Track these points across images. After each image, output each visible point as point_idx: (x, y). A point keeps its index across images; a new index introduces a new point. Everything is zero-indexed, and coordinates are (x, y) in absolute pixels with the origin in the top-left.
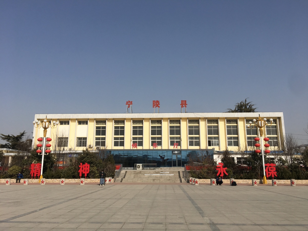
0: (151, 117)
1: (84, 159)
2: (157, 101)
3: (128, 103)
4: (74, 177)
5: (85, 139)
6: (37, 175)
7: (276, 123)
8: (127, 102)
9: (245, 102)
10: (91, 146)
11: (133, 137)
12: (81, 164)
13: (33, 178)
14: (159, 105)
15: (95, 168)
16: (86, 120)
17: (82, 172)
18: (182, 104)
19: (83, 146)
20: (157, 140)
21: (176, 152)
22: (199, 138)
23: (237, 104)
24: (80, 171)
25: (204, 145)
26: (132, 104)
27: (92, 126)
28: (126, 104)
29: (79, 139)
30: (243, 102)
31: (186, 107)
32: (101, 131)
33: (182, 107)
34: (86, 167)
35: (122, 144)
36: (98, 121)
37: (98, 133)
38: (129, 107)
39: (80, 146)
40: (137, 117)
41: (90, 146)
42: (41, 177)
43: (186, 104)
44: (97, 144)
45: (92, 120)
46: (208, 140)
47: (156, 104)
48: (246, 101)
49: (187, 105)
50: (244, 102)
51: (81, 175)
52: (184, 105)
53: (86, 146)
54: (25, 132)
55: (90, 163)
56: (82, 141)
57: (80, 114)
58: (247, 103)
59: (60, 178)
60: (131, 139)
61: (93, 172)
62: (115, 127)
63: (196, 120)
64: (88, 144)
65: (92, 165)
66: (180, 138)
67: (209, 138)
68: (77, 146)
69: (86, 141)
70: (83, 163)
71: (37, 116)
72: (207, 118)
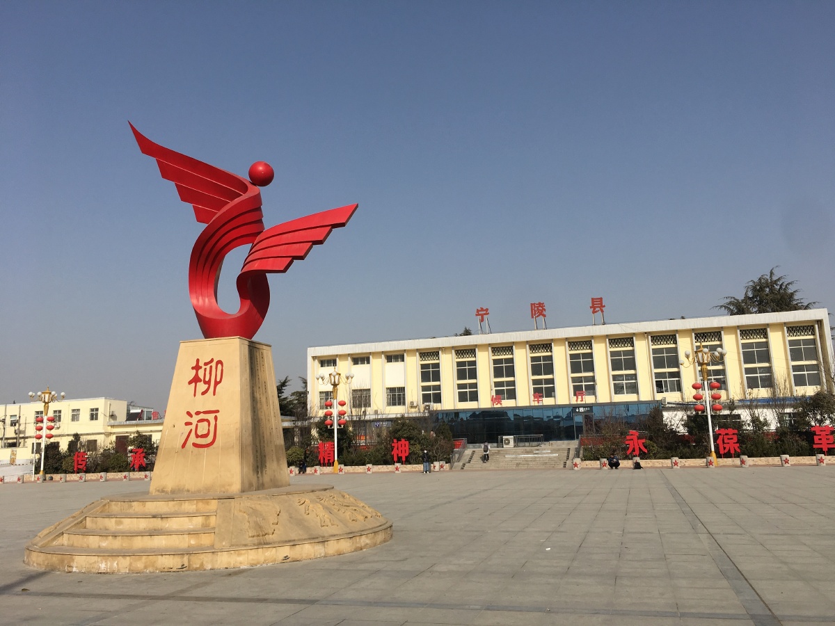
0: (528, 340)
1: (399, 433)
2: (540, 304)
3: (480, 313)
4: (386, 463)
5: (402, 389)
6: (329, 460)
7: (814, 334)
8: (478, 311)
9: (771, 277)
10: (415, 404)
11: (495, 382)
12: (395, 441)
13: (324, 465)
14: (544, 313)
15: (418, 446)
16: (401, 353)
17: (398, 455)
18: (593, 307)
19: (399, 404)
20: (544, 386)
21: (582, 410)
22: (635, 376)
23: (751, 284)
24: (395, 452)
25: (646, 392)
26: (488, 314)
27: (413, 364)
28: (477, 315)
29: (392, 390)
30: (765, 276)
31: (602, 311)
32: (430, 373)
33: (594, 312)
34: (403, 446)
35: (474, 397)
36: (424, 354)
37: (425, 377)
38: (482, 320)
39: (394, 404)
40: (499, 341)
41: (412, 403)
42: (336, 463)
43: (602, 306)
44: (426, 398)
45: (411, 352)
46: (654, 380)
47: (538, 310)
48: (772, 273)
49: (604, 306)
50: (768, 277)
51: (396, 459)
52: (598, 307)
53: (404, 404)
54: (288, 379)
55: (409, 439)
56: (397, 396)
57: (387, 343)
58: (775, 278)
59: (364, 464)
60: (491, 386)
61: (415, 454)
62: (459, 364)
63: (627, 338)
64: (408, 399)
65: (412, 442)
66: (593, 379)
67: (658, 375)
68: (389, 404)
69: (404, 395)
70: (399, 440)
71: (313, 351)
72: (649, 333)
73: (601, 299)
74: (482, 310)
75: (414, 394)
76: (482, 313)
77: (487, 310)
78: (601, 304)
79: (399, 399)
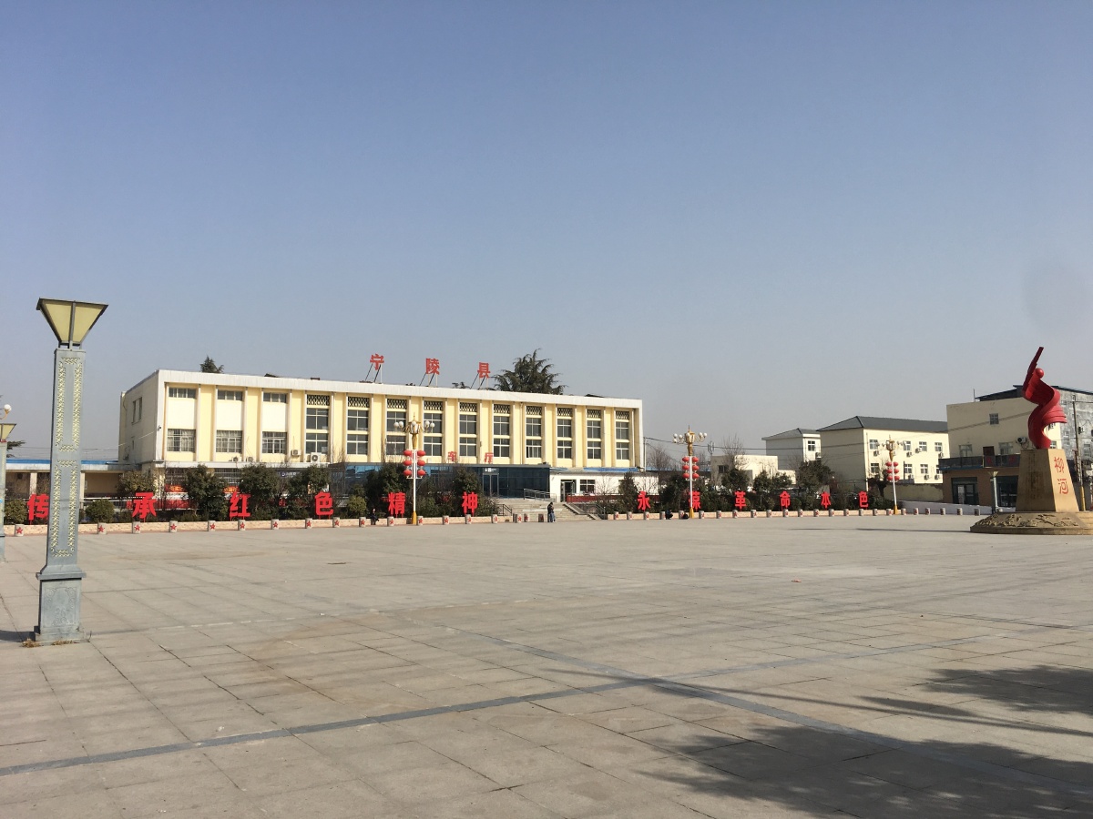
0: (424, 396)
2: (432, 359)
3: (375, 359)
5: (285, 435)
6: (399, 512)
7: (631, 419)
8: (373, 357)
9: (534, 357)
10: (298, 454)
11: (387, 436)
14: (438, 370)
16: (286, 393)
17: (468, 507)
18: (481, 371)
19: (278, 452)
20: (434, 444)
21: (490, 470)
22: (509, 442)
24: (464, 505)
25: (518, 456)
26: (383, 362)
27: (298, 406)
28: (372, 361)
29: (268, 435)
30: (529, 356)
32: (319, 419)
33: (481, 377)
34: (472, 499)
35: (365, 450)
36: (313, 396)
37: (310, 423)
39: (270, 451)
40: (399, 393)
41: (294, 451)
42: (414, 514)
44: (310, 448)
45: (297, 393)
46: (525, 446)
47: (432, 366)
50: (531, 357)
51: (465, 511)
52: (484, 372)
53: (284, 452)
56: (276, 442)
60: (383, 440)
62: (351, 412)
63: (507, 406)
66: (476, 440)
67: (528, 442)
68: (263, 451)
69: (287, 441)
71: (167, 375)
72: (526, 403)
73: (487, 364)
74: (377, 357)
75: (296, 442)
76: (377, 361)
77: (382, 357)
78: (487, 369)
79: (277, 446)
